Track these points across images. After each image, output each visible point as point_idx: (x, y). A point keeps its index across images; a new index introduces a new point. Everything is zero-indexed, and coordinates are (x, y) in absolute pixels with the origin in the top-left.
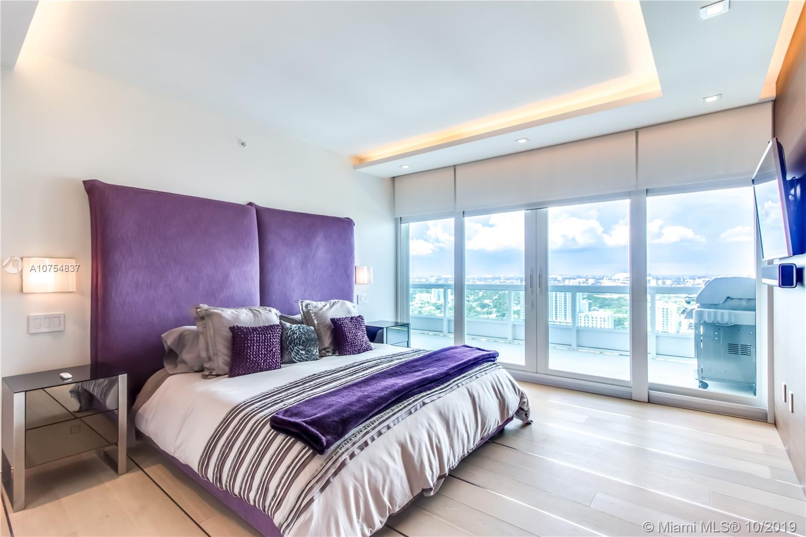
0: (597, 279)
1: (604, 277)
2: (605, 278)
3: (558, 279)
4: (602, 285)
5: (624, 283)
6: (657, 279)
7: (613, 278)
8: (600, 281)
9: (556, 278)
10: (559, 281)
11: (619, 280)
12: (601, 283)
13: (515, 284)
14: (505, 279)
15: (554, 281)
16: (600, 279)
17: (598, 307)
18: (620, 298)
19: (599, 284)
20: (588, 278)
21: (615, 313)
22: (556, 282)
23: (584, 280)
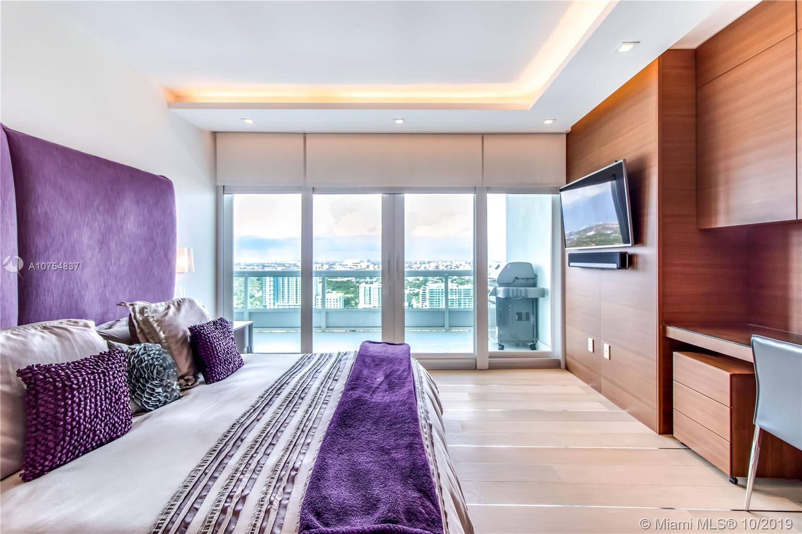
0: (331, 265)
1: (336, 262)
2: (336, 264)
3: (297, 265)
4: (335, 270)
5: (351, 268)
6: (374, 264)
7: (343, 264)
8: (333, 266)
9: (296, 264)
10: (298, 266)
11: (347, 265)
12: (333, 268)
13: (256, 270)
14: (246, 265)
15: (294, 266)
16: (333, 265)
17: (332, 289)
18: (348, 281)
19: (332, 269)
20: (324, 264)
21: (345, 294)
22: (295, 268)
23: (320, 265)
